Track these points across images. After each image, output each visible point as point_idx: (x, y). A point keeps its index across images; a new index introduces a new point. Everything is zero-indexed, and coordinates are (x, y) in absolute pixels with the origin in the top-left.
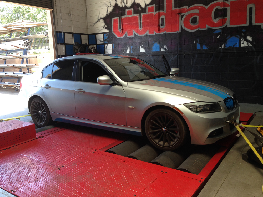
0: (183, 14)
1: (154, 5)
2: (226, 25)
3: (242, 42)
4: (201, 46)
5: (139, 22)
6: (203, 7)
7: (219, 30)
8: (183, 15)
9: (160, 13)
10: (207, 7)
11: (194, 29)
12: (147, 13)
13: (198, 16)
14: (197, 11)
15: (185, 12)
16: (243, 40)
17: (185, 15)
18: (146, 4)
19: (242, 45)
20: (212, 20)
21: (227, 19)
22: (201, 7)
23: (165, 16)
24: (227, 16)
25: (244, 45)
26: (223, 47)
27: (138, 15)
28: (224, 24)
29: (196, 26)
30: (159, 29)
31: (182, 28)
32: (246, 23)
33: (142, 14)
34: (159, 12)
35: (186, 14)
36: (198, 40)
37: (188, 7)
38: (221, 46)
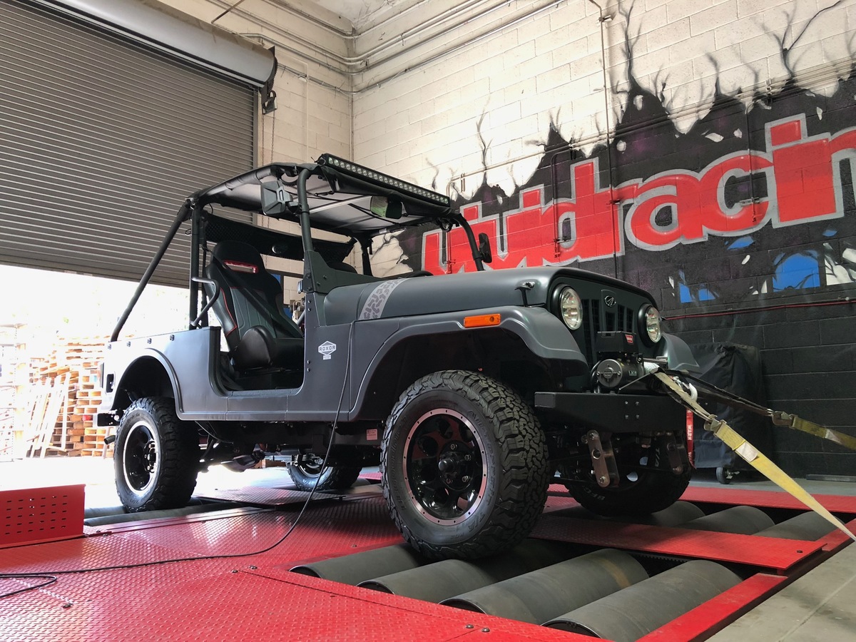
0: (627, 202)
1: (541, 187)
2: (765, 221)
3: (828, 271)
4: (694, 291)
5: (498, 236)
6: (690, 177)
7: (745, 238)
8: (630, 205)
9: (559, 205)
10: (699, 176)
11: (667, 243)
12: (522, 209)
13: (674, 202)
14: (671, 190)
15: (634, 197)
16: (830, 264)
17: (635, 204)
18: (516, 186)
19: (831, 281)
20: (719, 213)
21: (767, 203)
22: (681, 178)
23: (574, 213)
24: (766, 195)
25: (838, 281)
26: (765, 289)
27: (496, 217)
28: (762, 218)
29: (671, 232)
30: (558, 249)
31: (628, 244)
32: (834, 211)
33: (506, 214)
34: (557, 204)
35: (637, 202)
36: (682, 275)
37: (643, 181)
38: (759, 288)
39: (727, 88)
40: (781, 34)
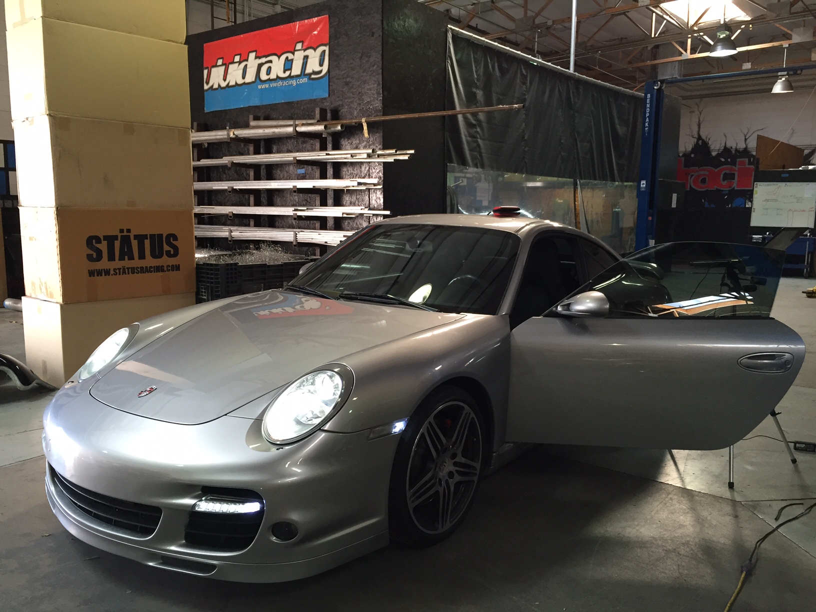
4: (709, 204)
7: (726, 191)
16: (748, 202)
25: (749, 206)
31: (690, 186)
36: (707, 199)
38: (728, 206)
39: (728, 146)
40: (746, 133)
